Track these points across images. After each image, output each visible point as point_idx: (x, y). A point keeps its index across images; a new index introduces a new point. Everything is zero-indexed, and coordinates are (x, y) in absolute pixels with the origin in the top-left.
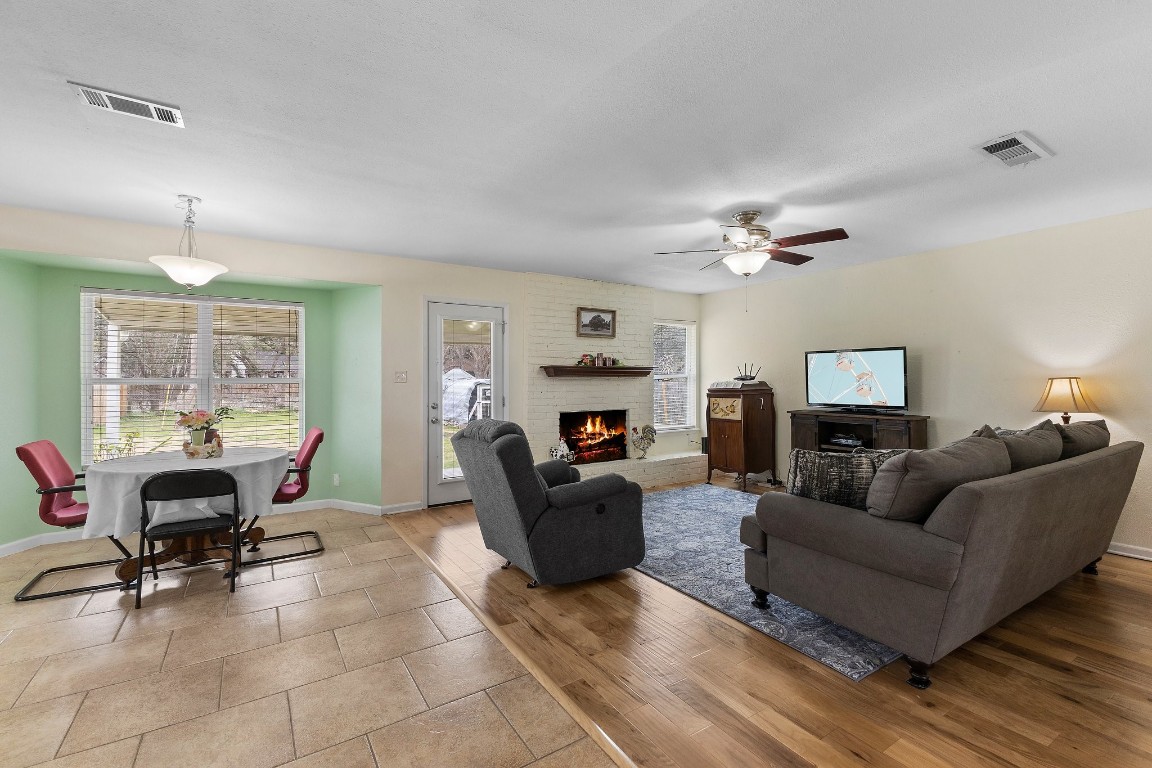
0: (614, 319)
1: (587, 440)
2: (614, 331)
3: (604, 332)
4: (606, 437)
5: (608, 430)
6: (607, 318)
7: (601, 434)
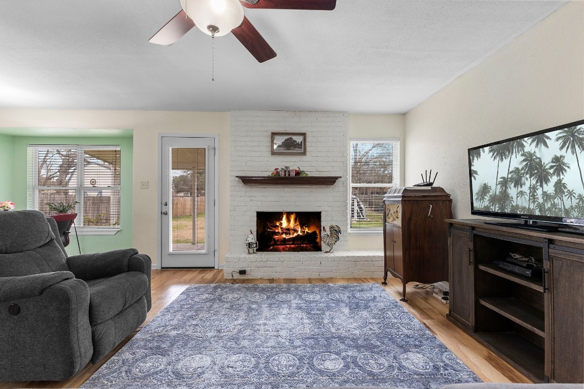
0: (305, 139)
1: (282, 234)
2: (305, 149)
3: (297, 150)
4: (299, 233)
5: (302, 227)
6: (299, 139)
7: (296, 231)
